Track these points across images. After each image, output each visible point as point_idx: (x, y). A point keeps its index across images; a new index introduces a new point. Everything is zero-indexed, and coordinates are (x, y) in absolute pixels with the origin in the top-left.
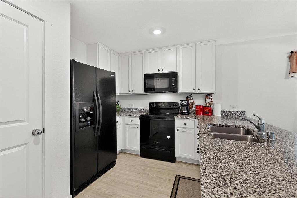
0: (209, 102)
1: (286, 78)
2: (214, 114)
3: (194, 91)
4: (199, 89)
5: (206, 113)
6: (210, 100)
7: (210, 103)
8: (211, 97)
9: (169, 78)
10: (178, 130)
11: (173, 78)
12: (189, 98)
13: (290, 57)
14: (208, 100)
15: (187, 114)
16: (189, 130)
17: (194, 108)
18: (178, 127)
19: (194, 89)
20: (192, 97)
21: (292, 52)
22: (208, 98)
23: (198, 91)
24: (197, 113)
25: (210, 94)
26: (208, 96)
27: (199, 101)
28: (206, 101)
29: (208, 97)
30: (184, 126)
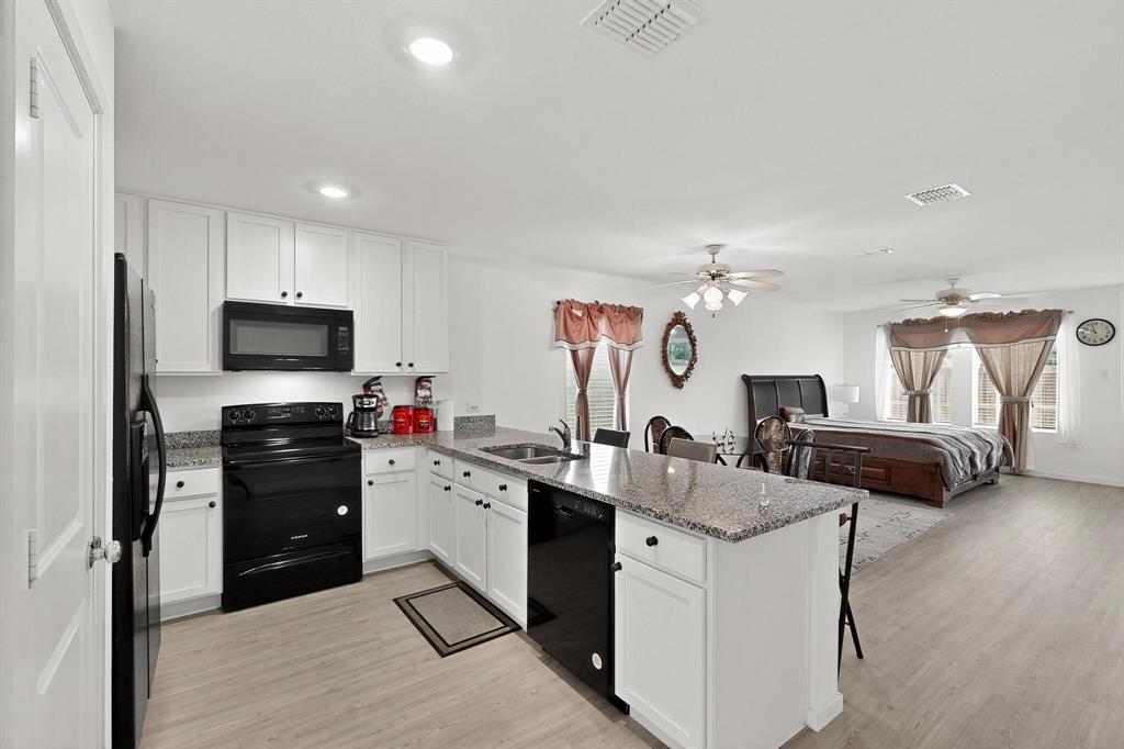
0: (424, 398)
1: (550, 349)
2: (440, 427)
3: (397, 369)
4: (411, 365)
5: (421, 428)
6: (428, 393)
7: (427, 399)
8: (429, 385)
9: (326, 327)
10: (370, 483)
11: (341, 329)
12: (373, 388)
13: (556, 311)
14: (421, 393)
15: (375, 434)
16: (401, 477)
17: (386, 416)
18: (369, 475)
19: (399, 365)
20: (380, 384)
21: (558, 303)
22: (422, 387)
23: (410, 369)
24: (398, 430)
25: (427, 379)
26: (420, 381)
27: (399, 396)
28: (416, 394)
29: (424, 383)
30: (390, 468)
